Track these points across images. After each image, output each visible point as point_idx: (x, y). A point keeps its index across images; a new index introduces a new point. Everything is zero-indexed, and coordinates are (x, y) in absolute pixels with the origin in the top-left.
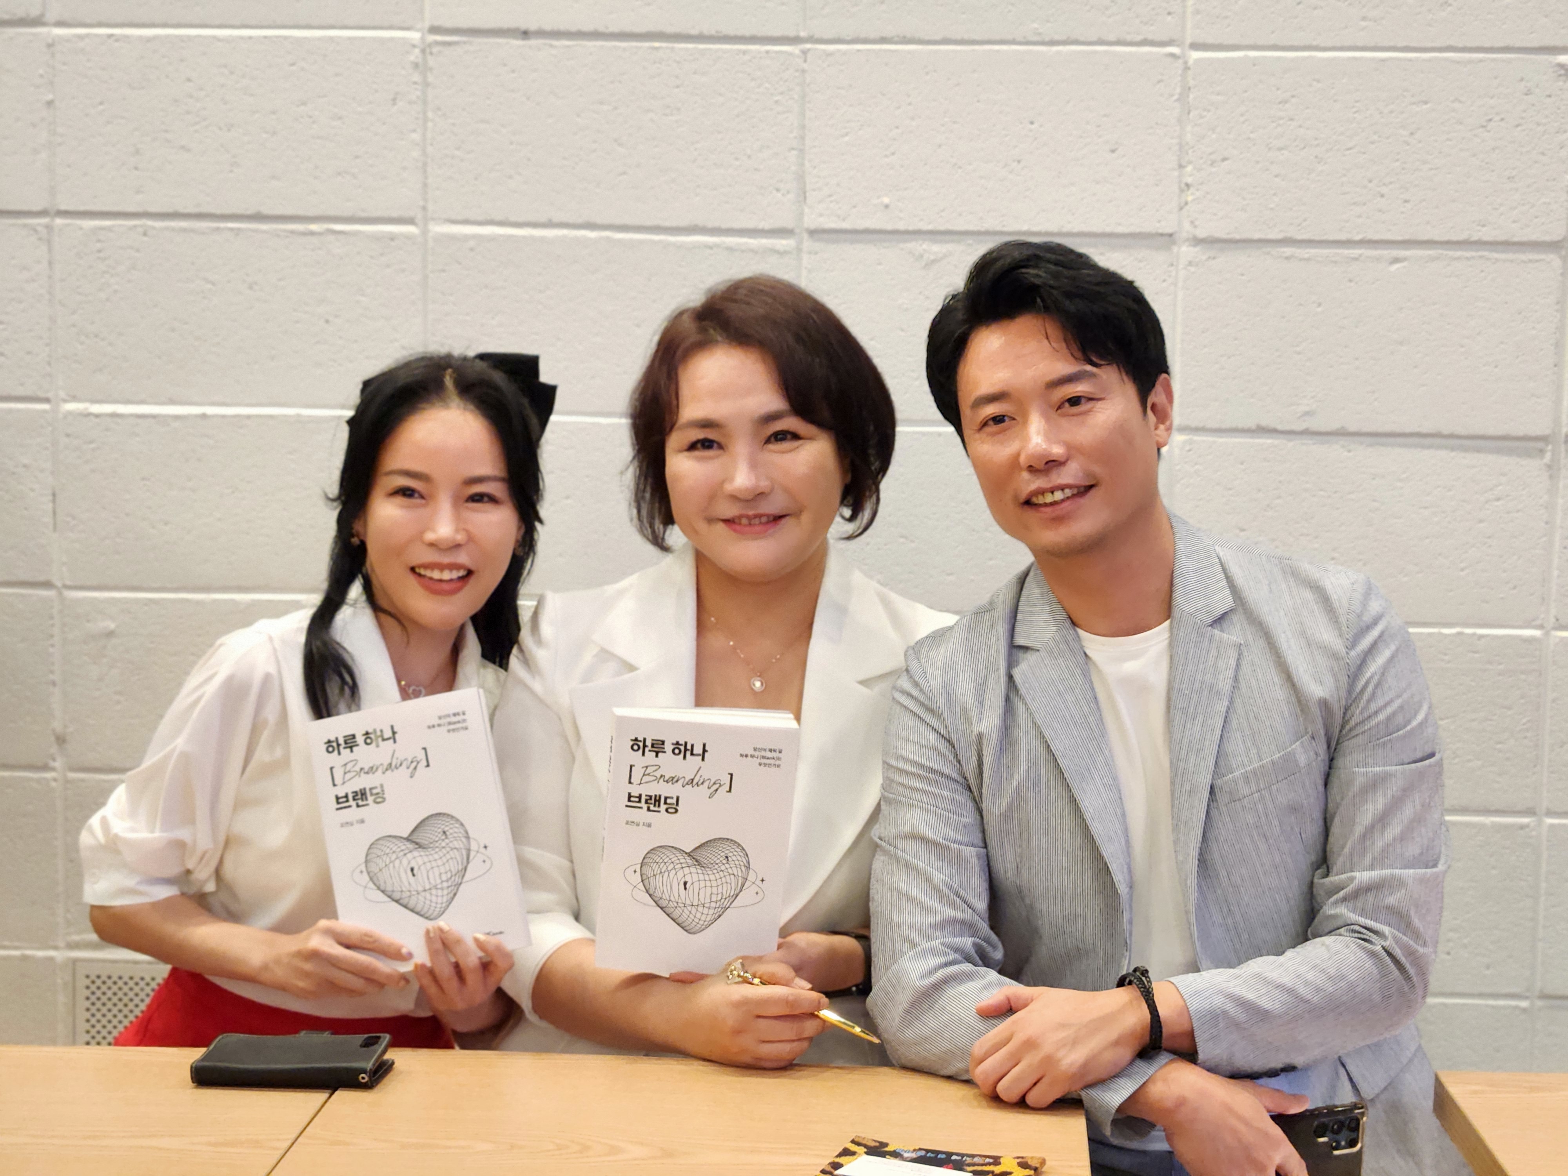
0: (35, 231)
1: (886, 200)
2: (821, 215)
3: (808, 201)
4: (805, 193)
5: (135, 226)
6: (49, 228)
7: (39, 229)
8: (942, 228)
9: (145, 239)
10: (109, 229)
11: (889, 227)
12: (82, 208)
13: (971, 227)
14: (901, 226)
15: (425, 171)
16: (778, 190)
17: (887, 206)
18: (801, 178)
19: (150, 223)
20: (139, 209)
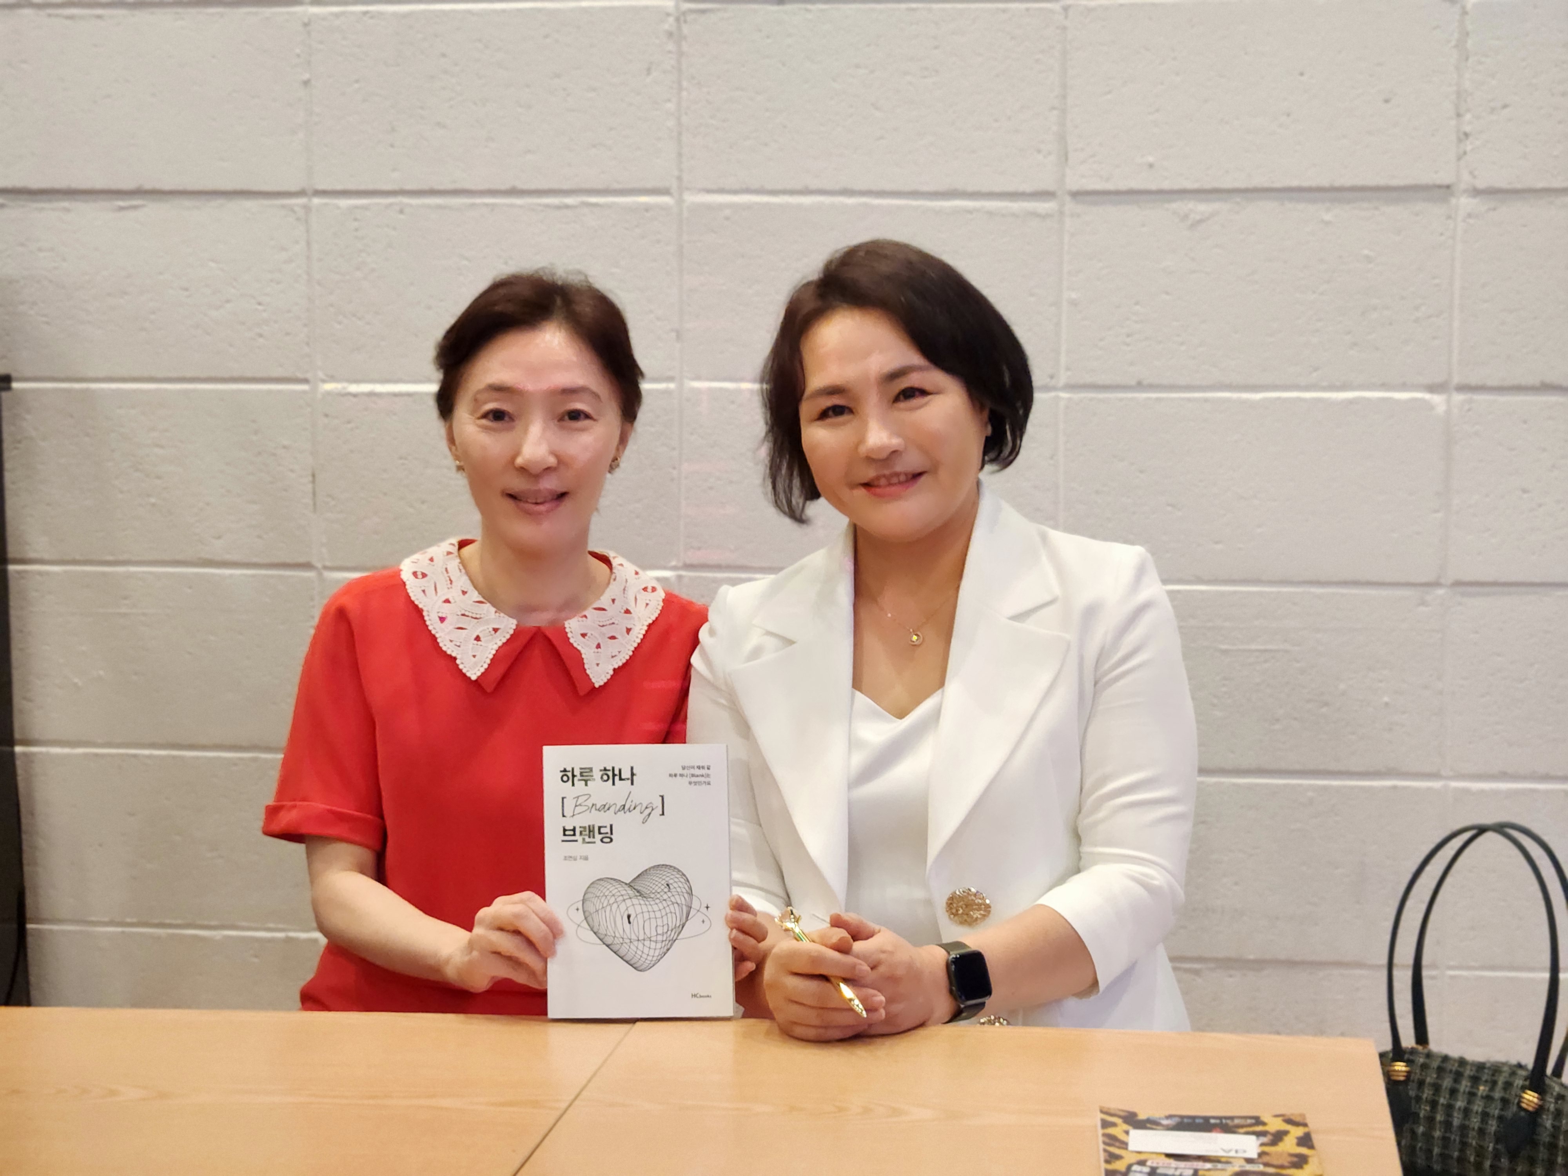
0: (293, 211)
1: (1151, 159)
2: (1084, 176)
3: (1069, 162)
4: (1066, 154)
5: (391, 205)
6: (307, 208)
7: (296, 208)
8: (1207, 186)
9: (402, 217)
10: (365, 208)
11: (1153, 187)
12: (340, 187)
13: (1239, 185)
14: (1166, 185)
15: (680, 141)
16: (1039, 151)
17: (1151, 166)
18: (1062, 138)
19: (406, 200)
20: (396, 187)
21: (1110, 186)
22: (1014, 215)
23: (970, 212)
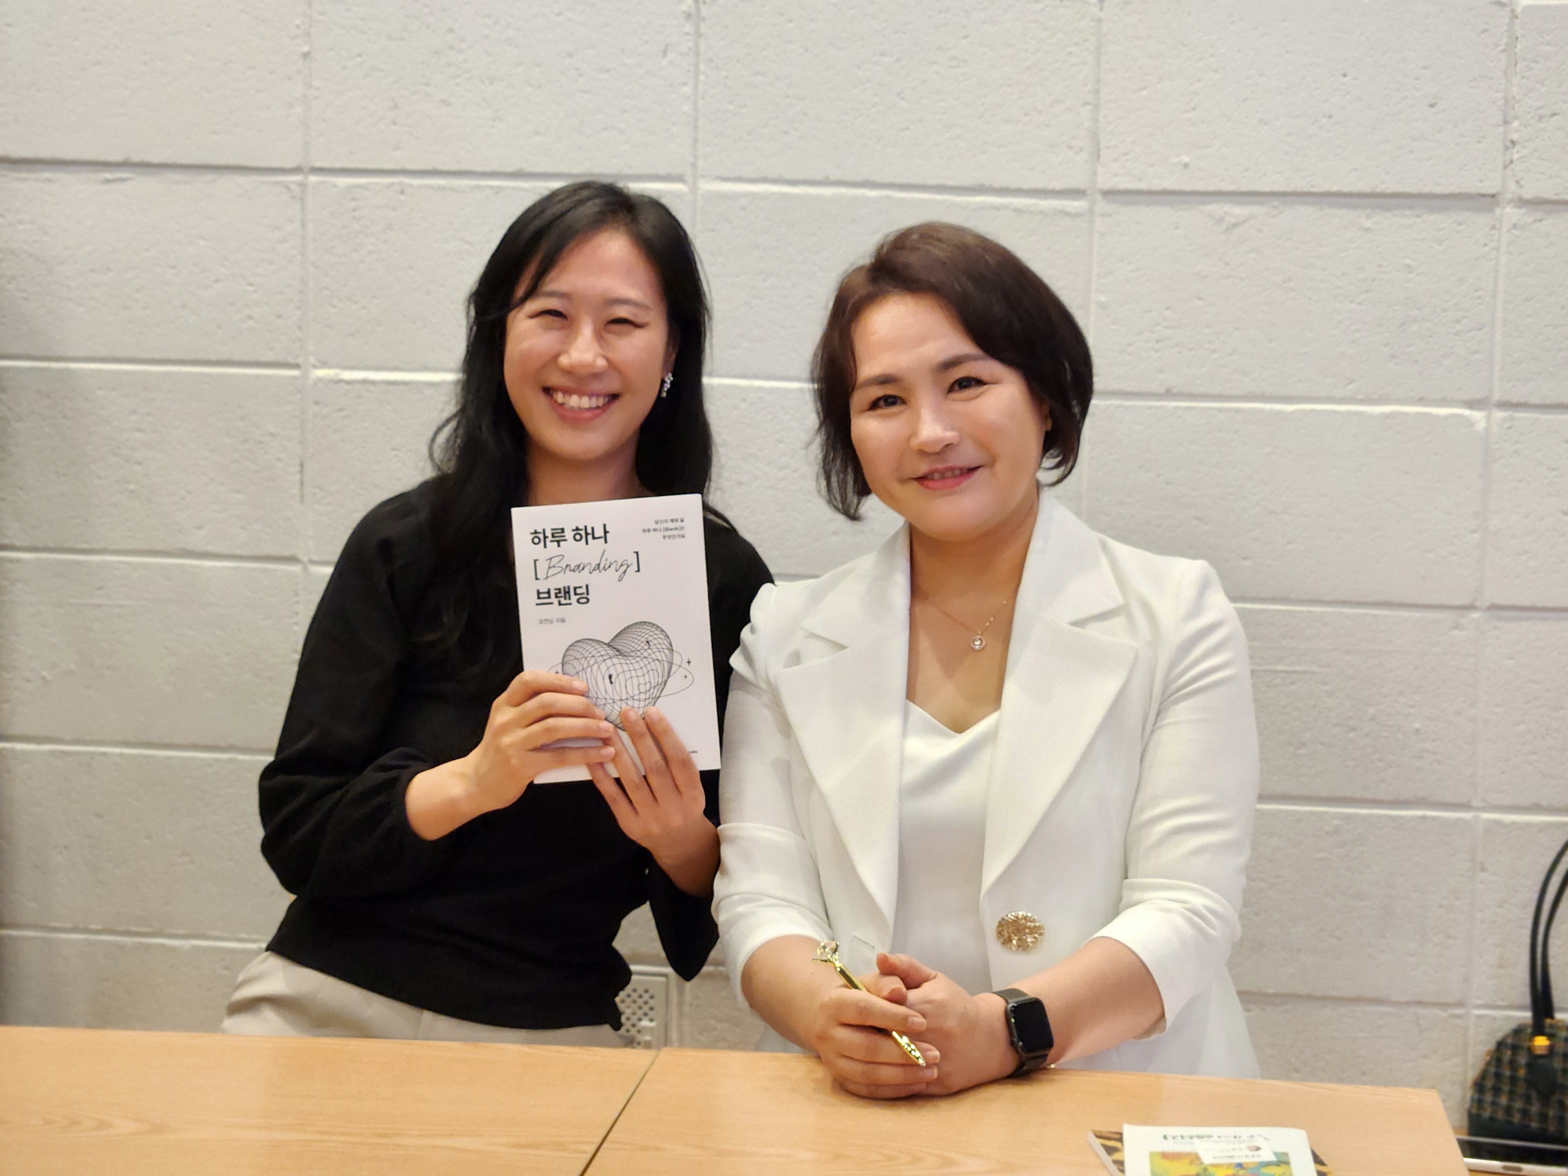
0: (288, 188)
1: (1186, 159)
2: (1115, 175)
3: (1101, 160)
4: (1098, 151)
5: (392, 184)
6: (303, 186)
7: (293, 186)
8: (1244, 188)
9: (402, 197)
10: (364, 187)
11: (1188, 188)
12: (338, 165)
13: (1277, 188)
14: (1201, 186)
15: (695, 127)
16: (1070, 148)
17: (1186, 166)
18: (1094, 135)
19: (407, 180)
20: (398, 166)
21: (1142, 186)
22: (1041, 212)
23: (997, 208)
